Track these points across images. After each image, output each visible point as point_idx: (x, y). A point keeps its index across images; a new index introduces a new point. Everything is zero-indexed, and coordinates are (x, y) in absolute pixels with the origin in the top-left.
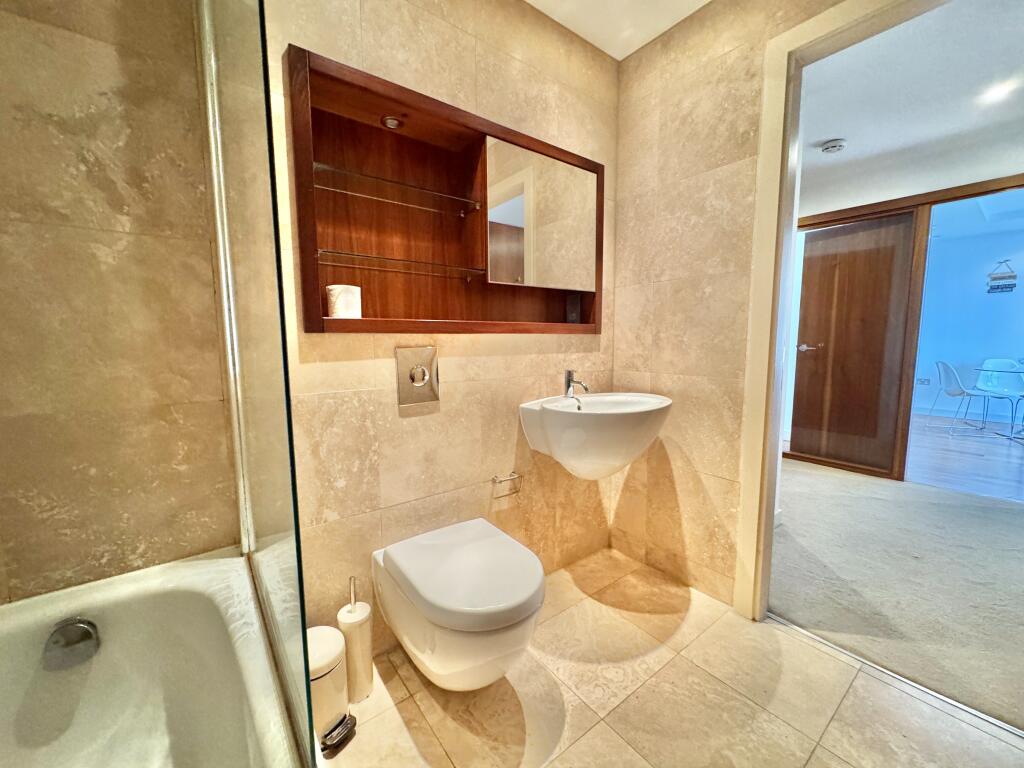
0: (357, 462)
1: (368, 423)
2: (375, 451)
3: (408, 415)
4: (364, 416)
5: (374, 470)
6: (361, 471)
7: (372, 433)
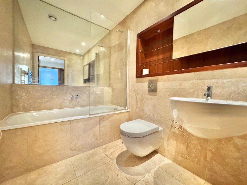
0: (141, 102)
1: (143, 95)
2: (144, 101)
3: (151, 95)
4: (143, 94)
5: (144, 105)
6: (142, 104)
7: (144, 97)
